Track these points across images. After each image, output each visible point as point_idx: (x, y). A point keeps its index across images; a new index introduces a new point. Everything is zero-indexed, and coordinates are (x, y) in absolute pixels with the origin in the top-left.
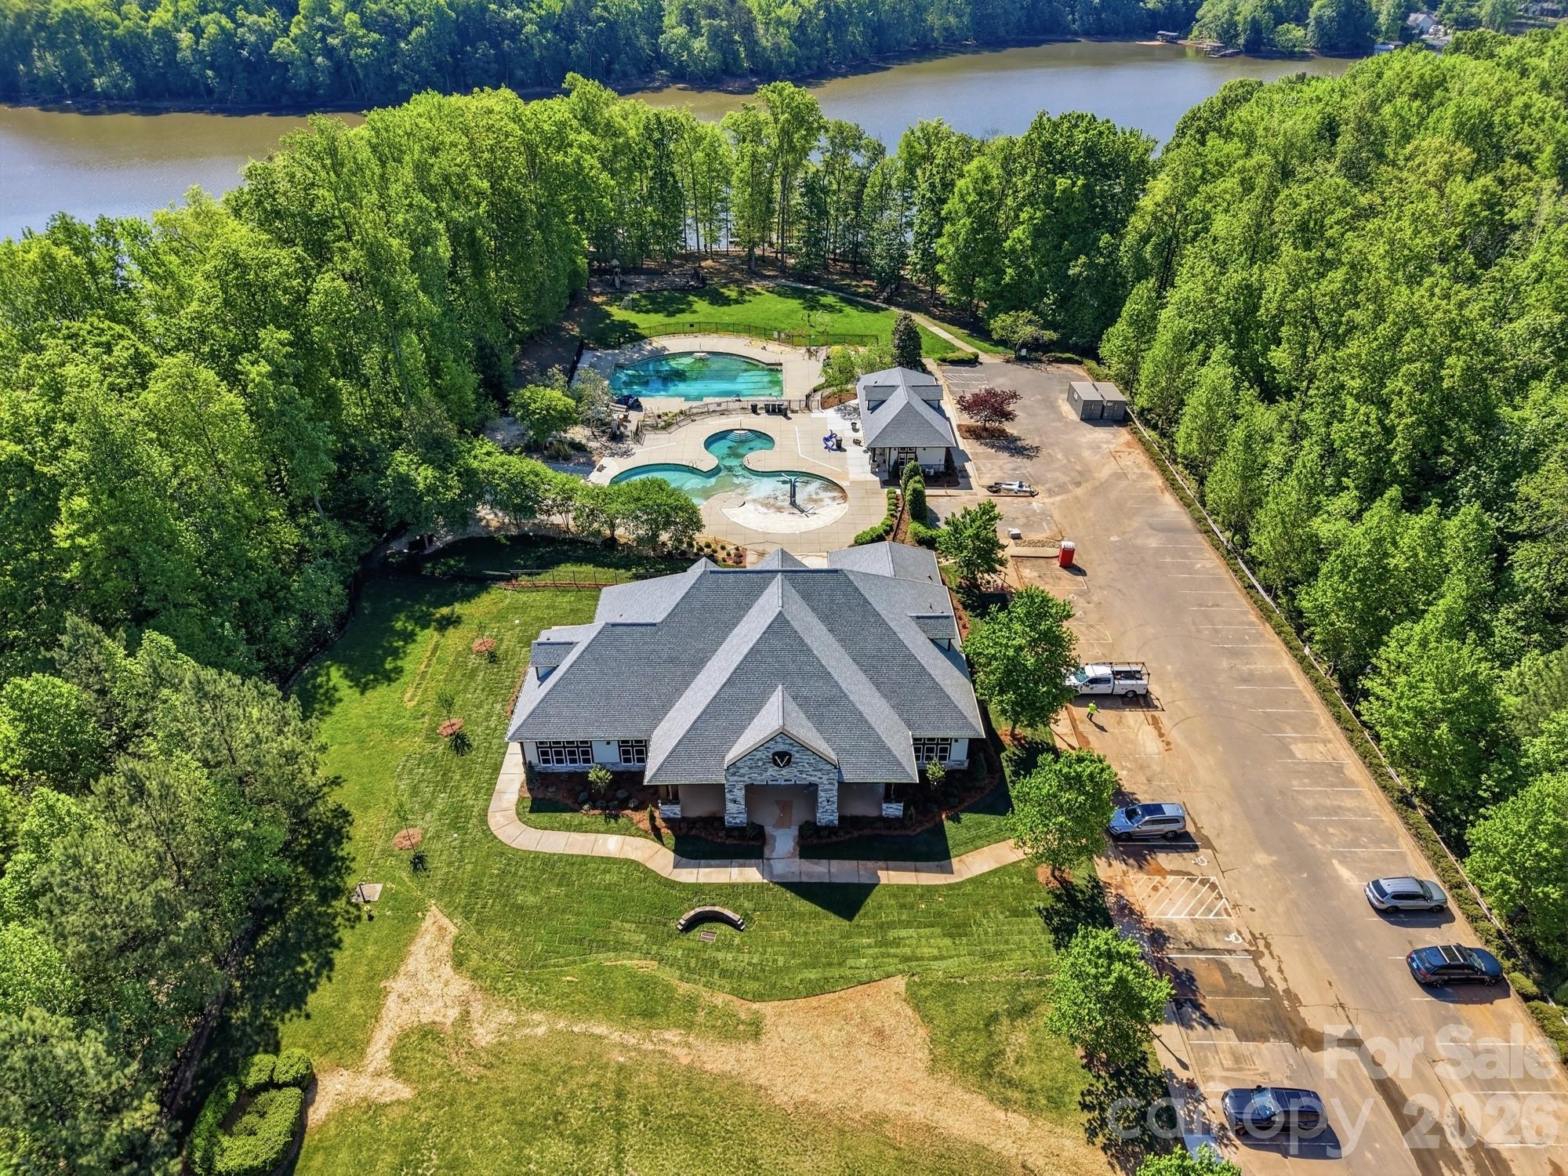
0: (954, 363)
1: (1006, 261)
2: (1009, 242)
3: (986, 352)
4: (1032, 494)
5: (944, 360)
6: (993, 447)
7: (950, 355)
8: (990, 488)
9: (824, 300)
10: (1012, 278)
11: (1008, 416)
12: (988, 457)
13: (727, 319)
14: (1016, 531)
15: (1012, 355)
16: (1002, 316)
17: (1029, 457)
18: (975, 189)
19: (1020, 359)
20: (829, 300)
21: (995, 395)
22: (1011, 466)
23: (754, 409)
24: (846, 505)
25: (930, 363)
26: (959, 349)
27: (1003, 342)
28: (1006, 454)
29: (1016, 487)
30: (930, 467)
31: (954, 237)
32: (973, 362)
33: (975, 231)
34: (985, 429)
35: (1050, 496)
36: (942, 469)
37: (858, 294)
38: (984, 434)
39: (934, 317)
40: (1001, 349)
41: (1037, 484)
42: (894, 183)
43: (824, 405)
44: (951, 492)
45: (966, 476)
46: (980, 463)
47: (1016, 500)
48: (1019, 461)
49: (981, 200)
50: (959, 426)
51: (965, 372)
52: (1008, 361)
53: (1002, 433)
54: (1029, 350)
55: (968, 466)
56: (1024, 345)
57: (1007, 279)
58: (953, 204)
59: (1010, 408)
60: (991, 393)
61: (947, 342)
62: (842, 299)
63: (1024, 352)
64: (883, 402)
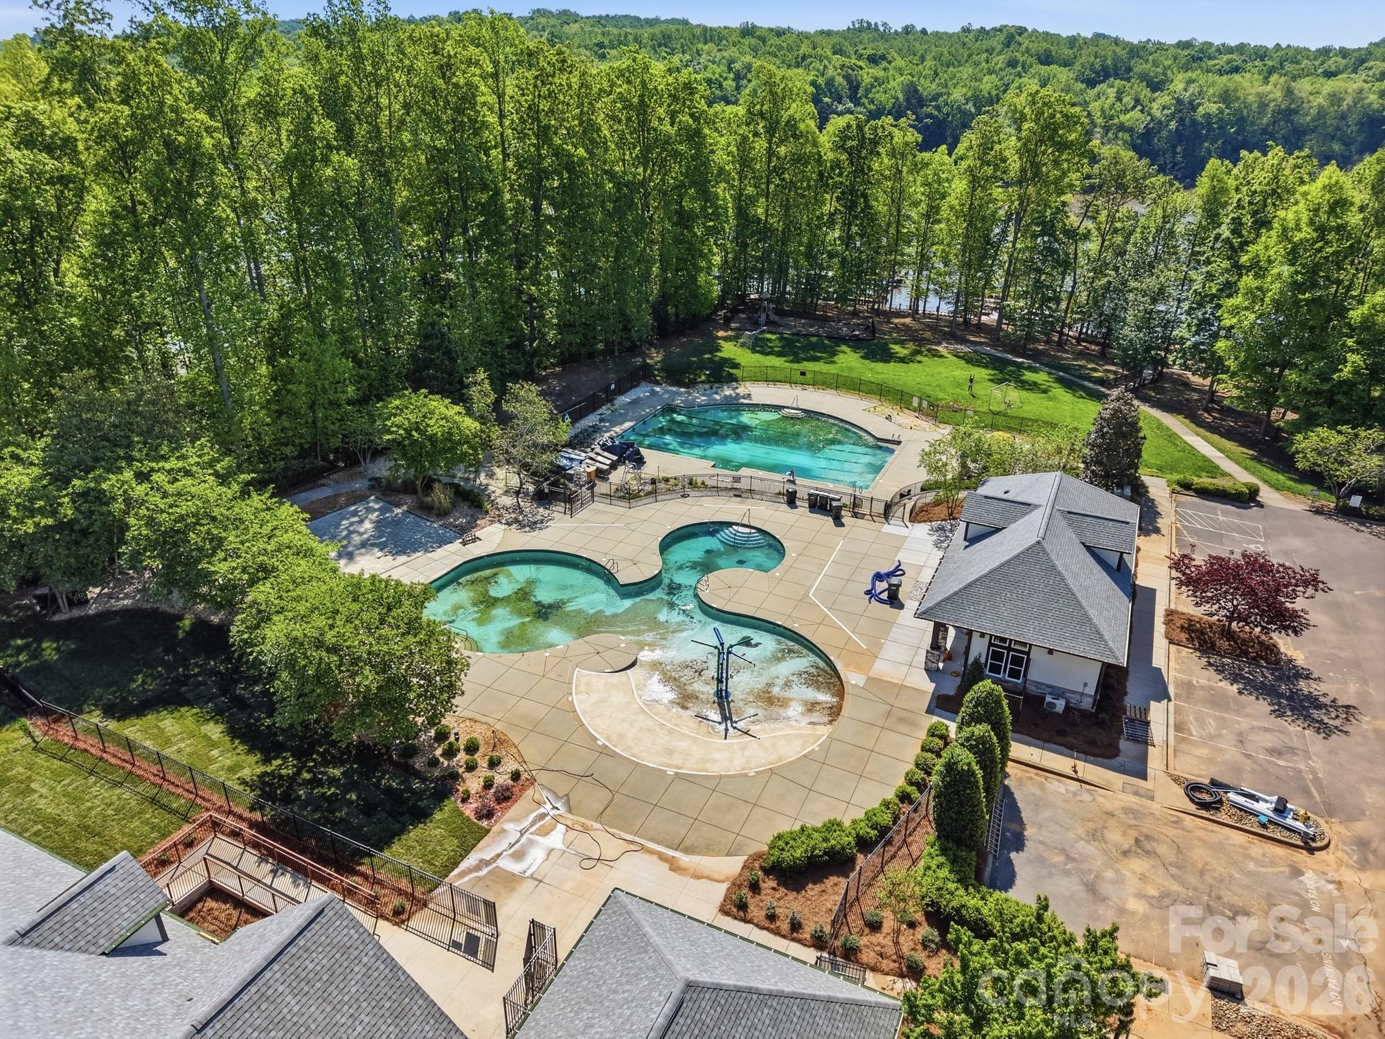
0: (1205, 493)
1: (1350, 342)
2: (1364, 309)
3: (1277, 487)
4: (1309, 844)
5: (1187, 486)
6: (1235, 678)
7: (1204, 481)
8: (1193, 789)
9: (1029, 376)
10: (1356, 372)
11: (1291, 622)
12: (1217, 701)
13: (868, 376)
14: (1229, 971)
15: (1330, 502)
16: (1323, 431)
17: (1324, 730)
18: (1311, 222)
19: (1345, 513)
20: (1041, 377)
21: (1266, 568)
22: (1270, 740)
23: (791, 500)
24: (825, 731)
25: (1158, 488)
26: (1224, 474)
27: (1314, 477)
28: (1263, 706)
29: (1265, 808)
30: (1059, 693)
31: (1256, 296)
32: (1246, 499)
33: (1297, 287)
34: (1228, 634)
35: (1363, 865)
36: (1087, 704)
37: (1090, 379)
38: (1224, 644)
39: (1199, 423)
40: (1308, 488)
41: (1330, 811)
42: (1180, 228)
43: (917, 516)
44: (1089, 770)
45: (1142, 737)
46: (1191, 712)
47: (1259, 849)
48: (1293, 730)
49: (1322, 237)
50: (1170, 614)
51: (1223, 513)
52: (1318, 511)
53: (1269, 653)
54: (1368, 498)
55: (1158, 713)
56: (1360, 489)
57: (1346, 372)
58: (1268, 245)
59: (1299, 604)
60: (1256, 564)
61: (1206, 459)
62: (1060, 380)
63: (1356, 501)
64: (998, 530)
